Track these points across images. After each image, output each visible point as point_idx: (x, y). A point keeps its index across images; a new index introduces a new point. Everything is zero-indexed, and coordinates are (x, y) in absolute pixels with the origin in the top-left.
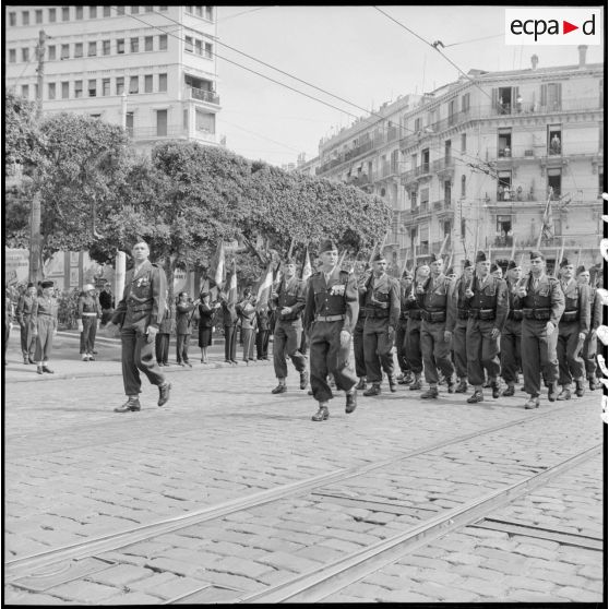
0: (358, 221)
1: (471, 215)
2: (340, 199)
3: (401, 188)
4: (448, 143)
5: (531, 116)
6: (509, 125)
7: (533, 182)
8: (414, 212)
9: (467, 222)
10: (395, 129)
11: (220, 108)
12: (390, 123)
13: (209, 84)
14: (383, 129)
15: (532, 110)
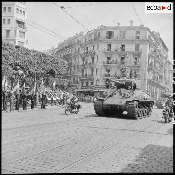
0: (54, 67)
1: (99, 67)
2: (48, 60)
3: (80, 58)
4: (94, 46)
5: (117, 40)
6: (111, 42)
7: (117, 59)
8: (83, 65)
9: (98, 70)
10: (79, 41)
11: (26, 31)
12: (78, 39)
13: (23, 23)
14: (76, 41)
15: (117, 38)
